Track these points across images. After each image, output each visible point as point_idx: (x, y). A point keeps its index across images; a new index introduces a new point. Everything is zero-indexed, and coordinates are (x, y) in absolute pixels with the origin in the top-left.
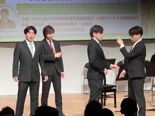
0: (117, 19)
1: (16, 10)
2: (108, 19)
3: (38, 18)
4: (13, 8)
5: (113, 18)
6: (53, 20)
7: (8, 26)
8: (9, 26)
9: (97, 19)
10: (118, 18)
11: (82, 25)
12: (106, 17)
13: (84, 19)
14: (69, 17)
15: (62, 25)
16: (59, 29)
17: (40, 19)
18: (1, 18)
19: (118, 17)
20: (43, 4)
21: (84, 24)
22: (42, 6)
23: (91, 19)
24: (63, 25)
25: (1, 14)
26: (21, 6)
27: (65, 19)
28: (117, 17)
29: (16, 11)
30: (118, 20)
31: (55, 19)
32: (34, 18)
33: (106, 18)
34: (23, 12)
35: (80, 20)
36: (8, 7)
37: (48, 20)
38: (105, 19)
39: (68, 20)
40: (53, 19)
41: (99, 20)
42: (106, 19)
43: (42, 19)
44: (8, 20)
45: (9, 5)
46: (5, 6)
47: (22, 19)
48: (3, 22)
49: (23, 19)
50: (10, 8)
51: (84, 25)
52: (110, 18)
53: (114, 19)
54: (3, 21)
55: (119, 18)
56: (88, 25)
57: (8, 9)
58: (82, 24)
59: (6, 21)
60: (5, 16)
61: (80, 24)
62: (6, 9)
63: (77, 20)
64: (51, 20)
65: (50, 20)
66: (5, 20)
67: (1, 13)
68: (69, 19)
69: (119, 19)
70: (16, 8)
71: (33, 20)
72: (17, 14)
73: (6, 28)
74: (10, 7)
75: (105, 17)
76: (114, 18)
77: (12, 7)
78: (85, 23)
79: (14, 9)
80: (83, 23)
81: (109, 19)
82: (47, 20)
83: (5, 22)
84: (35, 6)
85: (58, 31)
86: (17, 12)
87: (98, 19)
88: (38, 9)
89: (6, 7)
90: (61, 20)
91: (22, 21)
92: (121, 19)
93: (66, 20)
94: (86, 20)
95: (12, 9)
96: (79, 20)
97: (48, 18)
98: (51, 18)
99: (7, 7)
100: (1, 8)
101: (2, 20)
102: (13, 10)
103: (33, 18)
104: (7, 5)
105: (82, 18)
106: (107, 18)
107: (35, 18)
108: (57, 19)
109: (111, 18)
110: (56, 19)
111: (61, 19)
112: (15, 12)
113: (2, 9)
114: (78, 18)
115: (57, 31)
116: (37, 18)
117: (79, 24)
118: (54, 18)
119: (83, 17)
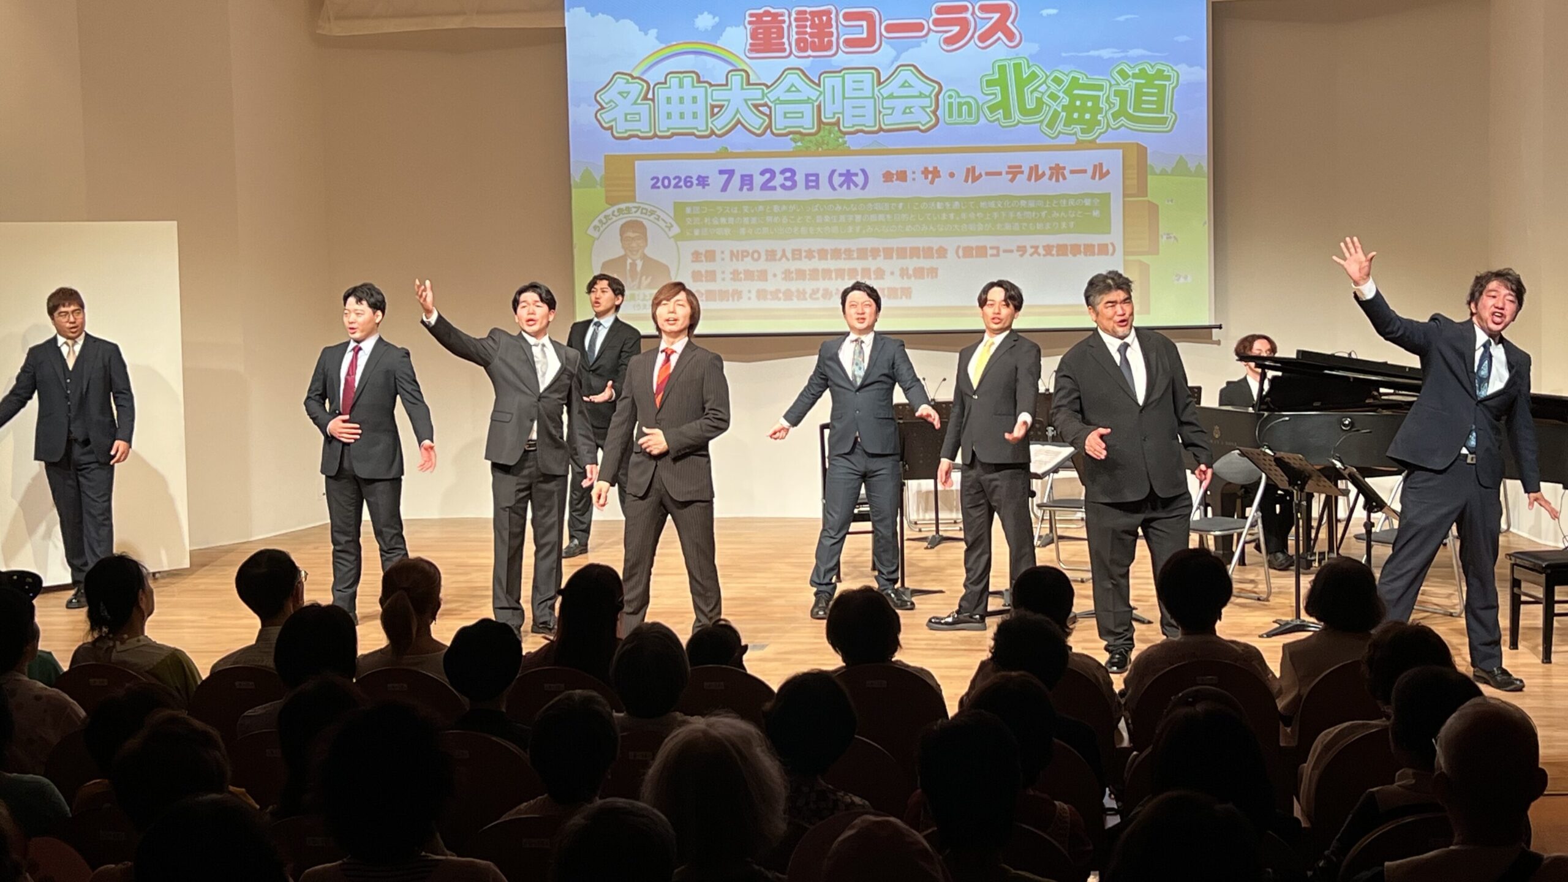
0: (1031, 255)
1: (673, 223)
2: (998, 255)
3: (748, 253)
4: (663, 215)
5: (1018, 251)
6: (800, 259)
7: (644, 278)
8: (649, 280)
9: (959, 257)
10: (1036, 252)
11: (903, 278)
12: (992, 248)
13: (911, 257)
14: (858, 249)
15: (834, 275)
16: (821, 292)
17: (756, 255)
18: (622, 253)
19: (1036, 248)
20: (764, 203)
21: (911, 272)
22: (761, 208)
23: (935, 255)
24: (836, 279)
25: (621, 240)
26: (688, 210)
27: (843, 256)
28: (1032, 247)
29: (672, 226)
30: (1036, 256)
31: (806, 257)
32: (735, 252)
33: (990, 252)
34: (697, 232)
35: (897, 258)
36: (646, 214)
37: (784, 259)
38: (986, 256)
39: (853, 259)
40: (800, 254)
41: (965, 256)
42: (992, 255)
43: (763, 257)
44: (645, 258)
45: (649, 208)
46: (636, 212)
47: (693, 254)
48: (628, 267)
49: (696, 256)
50: (652, 218)
51: (909, 277)
52: (1005, 251)
53: (1022, 256)
54: (629, 261)
55: (1041, 251)
56: (923, 278)
57: (645, 222)
58: (904, 273)
59: (639, 264)
60: (634, 245)
61: (897, 273)
62: (637, 221)
63: (885, 258)
64: (794, 259)
65: (788, 259)
66: (634, 261)
67: (621, 235)
68: (855, 255)
69: (1039, 255)
70: (672, 215)
71: (732, 260)
72: (677, 238)
73: (639, 288)
74: (652, 213)
75: (985, 248)
76: (1022, 249)
77: (659, 213)
78: (915, 270)
79: (663, 220)
80: (907, 269)
81: (1001, 253)
82: (780, 259)
83: (633, 265)
84: (736, 211)
85: (817, 299)
86: (676, 230)
87: (961, 253)
88: (746, 220)
89: (639, 214)
90: (827, 259)
91: (693, 261)
92: (1044, 255)
93: (845, 259)
94: (919, 257)
95: (658, 220)
96: (891, 258)
97: (784, 251)
98: (793, 251)
99: (642, 213)
100: (621, 216)
101: (623, 258)
102: (661, 223)
103: (732, 253)
104: (642, 206)
105: (902, 253)
106: (994, 252)
107: (738, 252)
108: (816, 254)
109: (1011, 251)
110: (810, 255)
111: (829, 256)
112: (667, 229)
113: (624, 221)
114: (888, 253)
115: (814, 296)
116: (743, 252)
117: (892, 273)
118: (805, 251)
119: (904, 249)
